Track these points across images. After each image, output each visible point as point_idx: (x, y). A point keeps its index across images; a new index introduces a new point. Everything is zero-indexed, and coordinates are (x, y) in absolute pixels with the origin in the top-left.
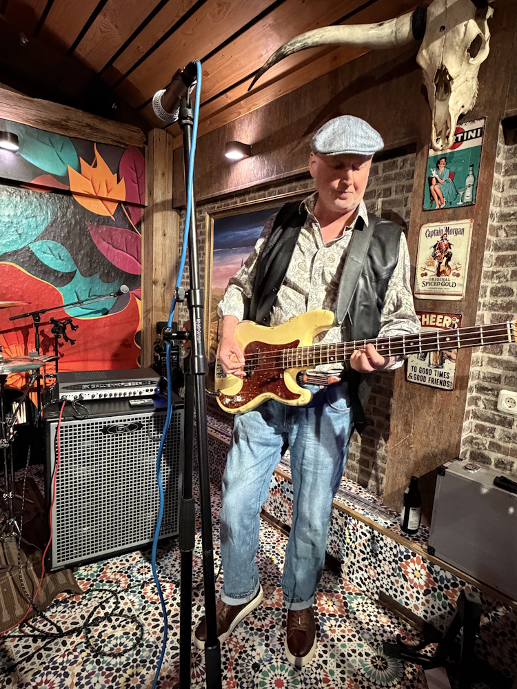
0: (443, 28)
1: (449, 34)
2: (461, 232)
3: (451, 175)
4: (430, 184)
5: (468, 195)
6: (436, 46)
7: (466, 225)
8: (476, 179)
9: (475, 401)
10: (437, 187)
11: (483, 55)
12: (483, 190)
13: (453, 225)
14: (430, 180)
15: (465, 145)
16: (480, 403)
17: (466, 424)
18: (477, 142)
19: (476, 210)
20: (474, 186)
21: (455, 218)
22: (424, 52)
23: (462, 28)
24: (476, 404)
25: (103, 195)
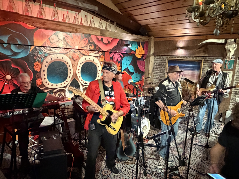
0: (230, 44)
1: (231, 45)
2: (230, 73)
3: (229, 64)
4: (226, 64)
5: (232, 67)
6: (229, 46)
7: (232, 72)
8: (234, 65)
9: (232, 100)
10: (227, 65)
11: (236, 49)
12: (235, 67)
13: (229, 72)
14: (225, 64)
15: (232, 60)
16: (233, 100)
17: (230, 104)
18: (234, 60)
19: (233, 70)
20: (233, 66)
21: (230, 70)
22: (226, 46)
23: (233, 45)
24: (232, 101)
25: (141, 54)
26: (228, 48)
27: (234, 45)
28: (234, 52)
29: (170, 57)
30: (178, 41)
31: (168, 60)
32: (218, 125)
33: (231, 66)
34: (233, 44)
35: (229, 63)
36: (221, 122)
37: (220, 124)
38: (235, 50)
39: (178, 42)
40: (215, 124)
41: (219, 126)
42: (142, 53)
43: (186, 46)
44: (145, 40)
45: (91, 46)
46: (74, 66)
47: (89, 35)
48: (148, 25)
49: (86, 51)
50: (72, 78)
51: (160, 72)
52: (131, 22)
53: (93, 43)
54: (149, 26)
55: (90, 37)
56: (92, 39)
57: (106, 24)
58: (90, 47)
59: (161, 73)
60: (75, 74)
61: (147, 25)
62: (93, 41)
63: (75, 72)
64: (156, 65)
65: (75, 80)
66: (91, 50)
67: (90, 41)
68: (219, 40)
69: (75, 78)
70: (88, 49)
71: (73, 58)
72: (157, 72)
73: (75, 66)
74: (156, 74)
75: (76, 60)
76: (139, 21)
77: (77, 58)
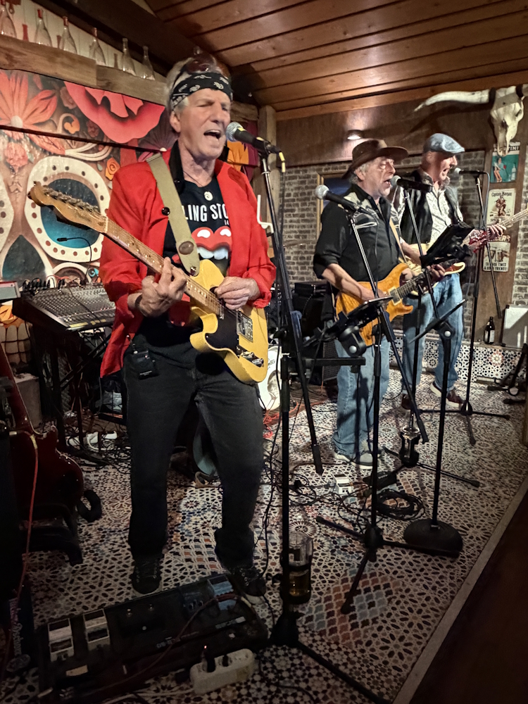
0: (504, 104)
1: (507, 107)
2: (510, 194)
3: (505, 167)
4: (494, 169)
5: (513, 177)
6: (501, 110)
7: (512, 191)
8: (517, 169)
9: (518, 275)
10: (497, 172)
11: (520, 117)
12: (520, 175)
13: (506, 191)
14: (494, 168)
15: (512, 153)
16: (520, 277)
17: (514, 287)
18: (517, 152)
19: (517, 184)
20: (516, 173)
21: (507, 187)
22: (495, 111)
23: (513, 105)
24: (518, 278)
25: (238, 161)
26: (498, 115)
27: (517, 104)
28: (516, 128)
29: (329, 169)
30: (349, 113)
31: (322, 179)
32: (485, 353)
33: (508, 173)
34: (512, 103)
35: (502, 167)
36: (491, 343)
37: (489, 350)
38: (520, 122)
39: (350, 115)
40: (477, 352)
41: (488, 356)
42: (240, 158)
43: (373, 127)
44: (247, 116)
45: (67, 120)
46: (12, 189)
47: (61, 81)
48: (253, 65)
49: (54, 139)
50: (11, 231)
51: (301, 219)
52: (198, 52)
53: (75, 112)
54: (256, 67)
55: (64, 88)
56: (71, 98)
57: (113, 56)
58: (67, 126)
59: (304, 224)
60: (20, 218)
61: (249, 64)
62: (74, 106)
63: (20, 213)
64: (288, 198)
65: (20, 240)
66: (71, 138)
67: (66, 105)
68: (473, 94)
69: (20, 234)
70: (60, 131)
71: (7, 160)
72: (291, 221)
73: (17, 189)
74: (290, 226)
75: (20, 169)
76: (223, 53)
77: (24, 163)
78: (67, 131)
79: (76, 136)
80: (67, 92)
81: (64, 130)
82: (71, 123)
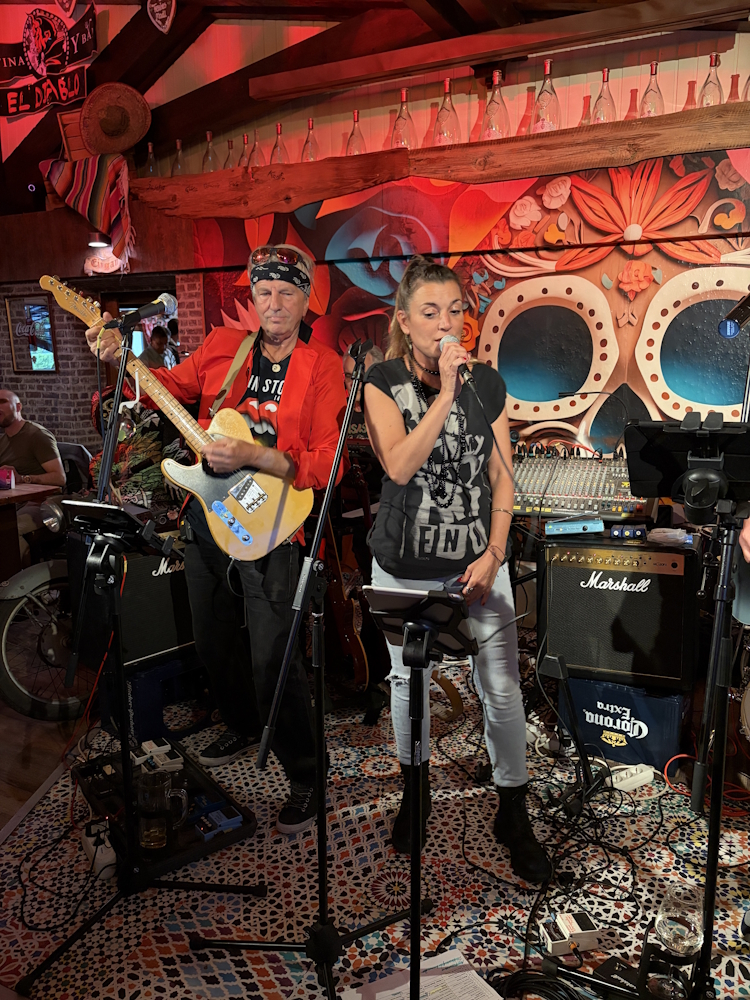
45: (724, 209)
46: (622, 322)
47: (719, 155)
49: (697, 242)
50: (612, 379)
53: (742, 194)
55: (725, 161)
56: (736, 172)
58: (721, 220)
60: (626, 362)
62: (740, 185)
63: (627, 355)
66: (725, 236)
67: (723, 187)
69: (624, 382)
70: (704, 229)
71: (621, 286)
73: (629, 322)
75: (636, 294)
77: (644, 285)
78: (719, 228)
79: (736, 231)
80: (730, 165)
81: (713, 225)
82: (728, 214)
